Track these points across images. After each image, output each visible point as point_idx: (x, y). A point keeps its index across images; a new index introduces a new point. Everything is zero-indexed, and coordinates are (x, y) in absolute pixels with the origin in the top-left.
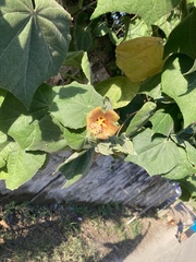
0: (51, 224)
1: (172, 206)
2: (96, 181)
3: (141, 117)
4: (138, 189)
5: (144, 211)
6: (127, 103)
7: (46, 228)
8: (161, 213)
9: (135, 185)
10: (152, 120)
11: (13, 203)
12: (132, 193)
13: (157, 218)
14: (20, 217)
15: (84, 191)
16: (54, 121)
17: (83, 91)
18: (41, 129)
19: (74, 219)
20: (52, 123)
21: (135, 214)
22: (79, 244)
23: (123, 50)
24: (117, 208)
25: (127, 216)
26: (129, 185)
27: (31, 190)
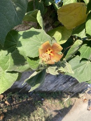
0: (29, 102)
1: (86, 92)
2: (49, 82)
3: (74, 49)
4: (69, 84)
5: (73, 95)
6: (65, 41)
7: (27, 104)
8: (81, 95)
9: (68, 83)
10: (80, 51)
11: (11, 93)
12: (67, 87)
13: (79, 98)
14: (14, 99)
15: (44, 86)
16: (21, 53)
17: (38, 33)
18: (13, 58)
19: (40, 99)
20: (19, 54)
21: (69, 96)
22: (43, 111)
23: (62, 11)
24: (60, 93)
25: (64, 97)
26: (65, 83)
27: (19, 87)
